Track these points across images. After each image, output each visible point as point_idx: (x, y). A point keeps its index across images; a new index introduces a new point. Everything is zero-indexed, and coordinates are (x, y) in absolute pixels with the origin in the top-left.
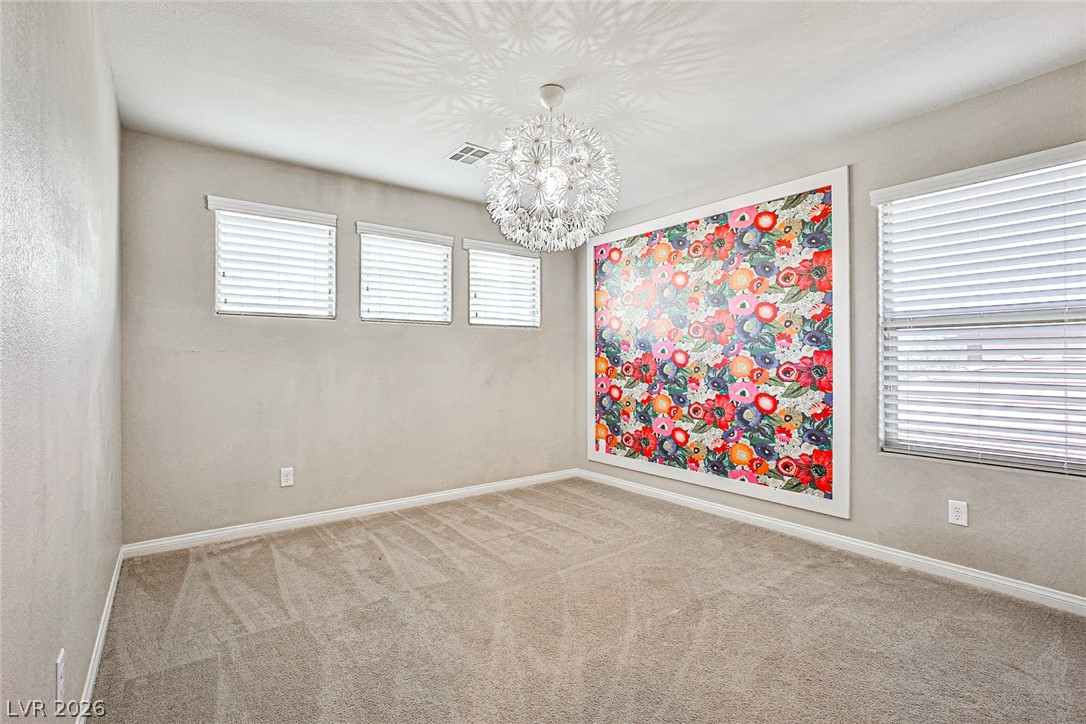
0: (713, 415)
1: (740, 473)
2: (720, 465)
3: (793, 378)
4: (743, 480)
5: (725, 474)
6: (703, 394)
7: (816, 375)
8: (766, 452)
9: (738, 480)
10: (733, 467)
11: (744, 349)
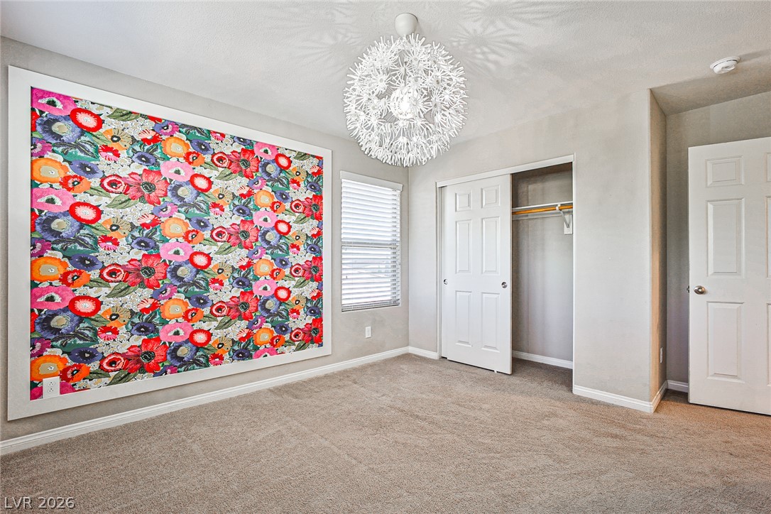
0: (238, 310)
1: (263, 351)
2: (244, 352)
3: (300, 274)
4: (266, 356)
5: (250, 357)
6: (228, 293)
7: (313, 272)
8: (282, 329)
9: (262, 358)
10: (256, 348)
11: (267, 253)
